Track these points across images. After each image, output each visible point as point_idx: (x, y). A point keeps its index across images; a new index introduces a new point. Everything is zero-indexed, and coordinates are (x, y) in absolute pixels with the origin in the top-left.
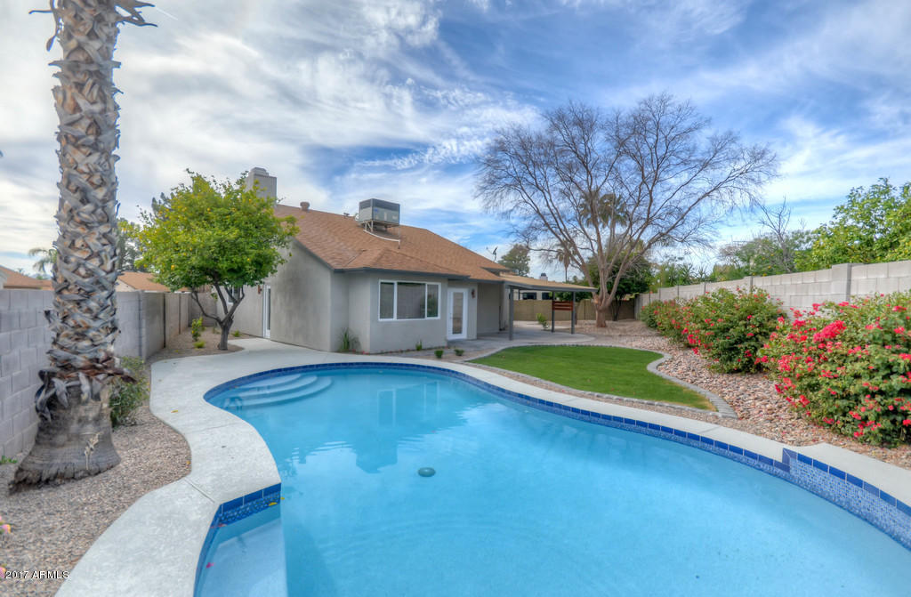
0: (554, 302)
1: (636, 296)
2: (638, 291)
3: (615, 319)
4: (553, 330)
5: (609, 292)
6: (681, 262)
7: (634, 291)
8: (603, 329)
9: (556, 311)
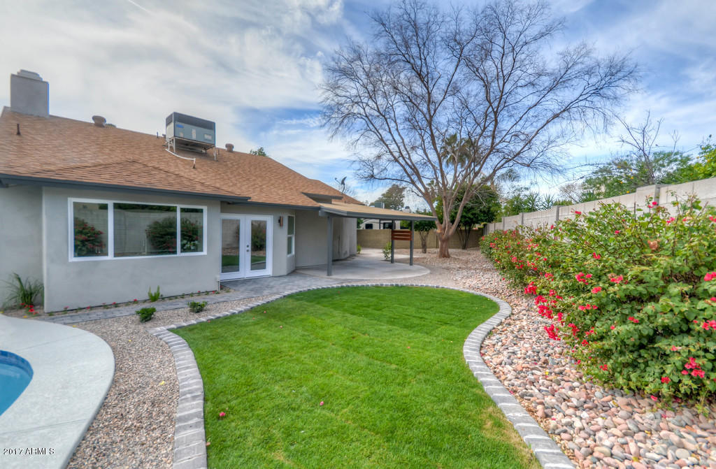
0: (393, 232)
1: (485, 225)
2: (486, 221)
3: (464, 247)
4: (392, 261)
5: (453, 222)
6: (527, 193)
7: (482, 221)
8: (446, 260)
9: (396, 241)
